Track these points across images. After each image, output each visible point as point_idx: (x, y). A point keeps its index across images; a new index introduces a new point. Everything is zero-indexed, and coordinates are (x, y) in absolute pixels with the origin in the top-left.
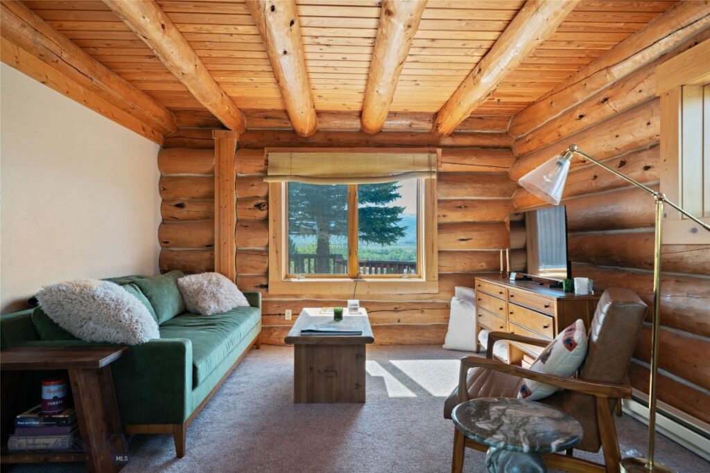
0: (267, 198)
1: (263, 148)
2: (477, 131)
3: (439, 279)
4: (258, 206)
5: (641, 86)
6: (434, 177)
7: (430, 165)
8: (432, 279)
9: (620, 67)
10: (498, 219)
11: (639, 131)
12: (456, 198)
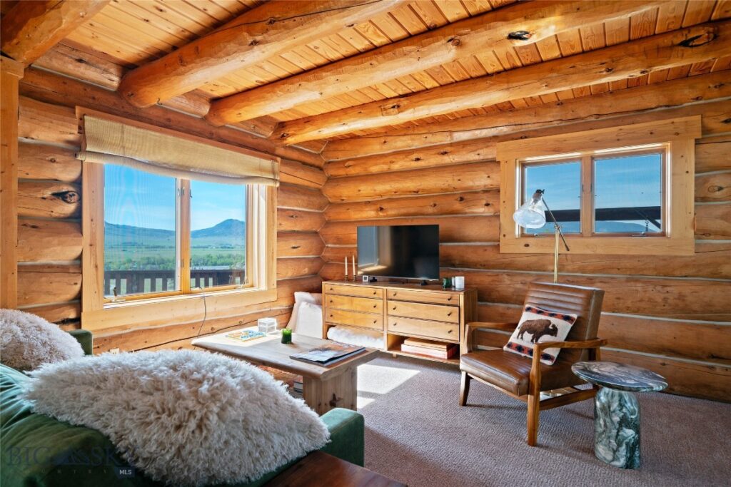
0: (78, 183)
1: (71, 107)
2: (301, 148)
3: (277, 287)
4: (62, 196)
5: (480, 152)
6: (278, 185)
7: (274, 173)
8: (272, 287)
9: (461, 134)
10: (314, 229)
11: (480, 180)
12: (289, 208)
